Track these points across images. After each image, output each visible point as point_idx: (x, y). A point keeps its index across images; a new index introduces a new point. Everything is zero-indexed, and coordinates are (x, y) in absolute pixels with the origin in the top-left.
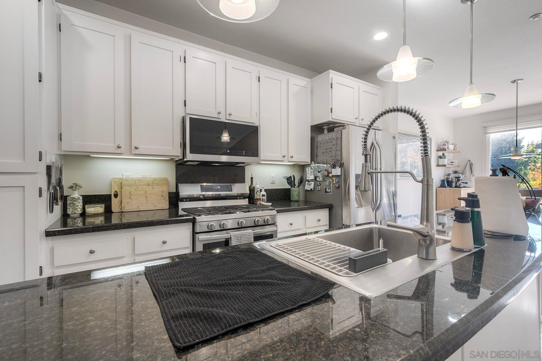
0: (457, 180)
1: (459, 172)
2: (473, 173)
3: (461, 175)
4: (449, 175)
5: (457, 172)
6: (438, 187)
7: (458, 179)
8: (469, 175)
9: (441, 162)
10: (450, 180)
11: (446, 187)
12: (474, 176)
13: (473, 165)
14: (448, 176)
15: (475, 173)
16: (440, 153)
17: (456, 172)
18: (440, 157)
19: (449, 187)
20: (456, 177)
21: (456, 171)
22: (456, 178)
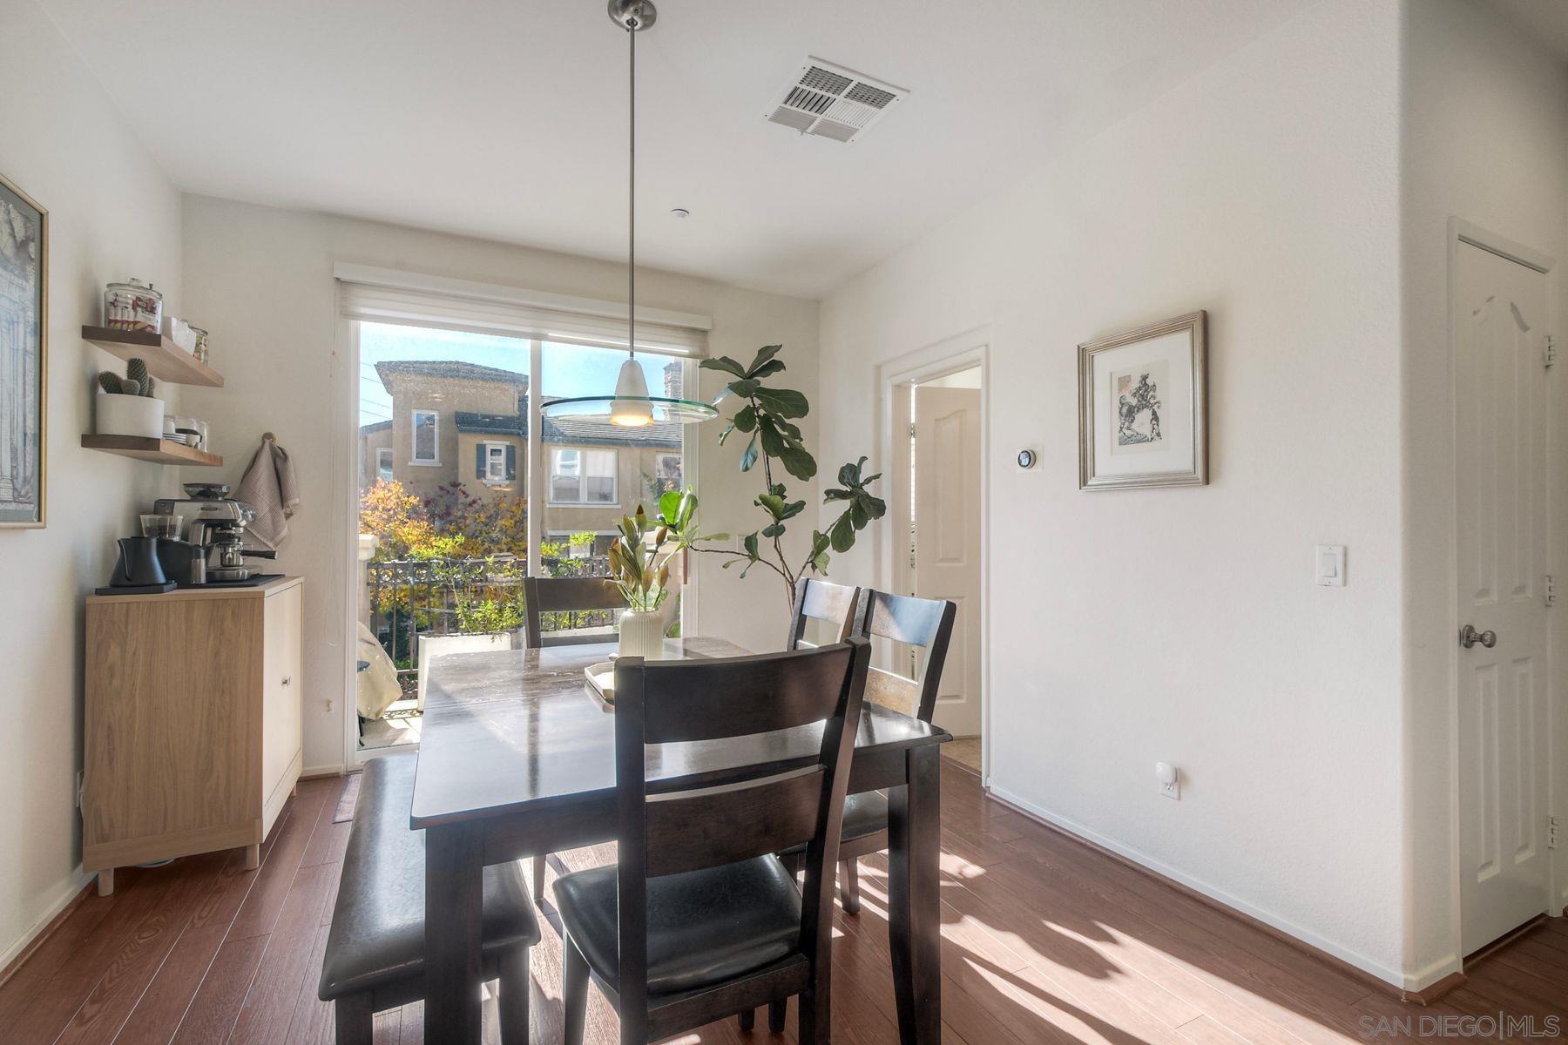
0: (215, 538)
1: (224, 490)
2: (291, 503)
3: (234, 510)
4: (164, 506)
5: (216, 495)
6: (99, 592)
7: (221, 531)
8: (272, 510)
9: (120, 414)
10: (176, 539)
11: (157, 588)
12: (291, 514)
13: (290, 459)
14: (155, 512)
15: (297, 501)
16: (114, 362)
17: (205, 493)
18: (112, 384)
19: (174, 584)
20: (210, 523)
21: (209, 486)
22: (206, 527)
